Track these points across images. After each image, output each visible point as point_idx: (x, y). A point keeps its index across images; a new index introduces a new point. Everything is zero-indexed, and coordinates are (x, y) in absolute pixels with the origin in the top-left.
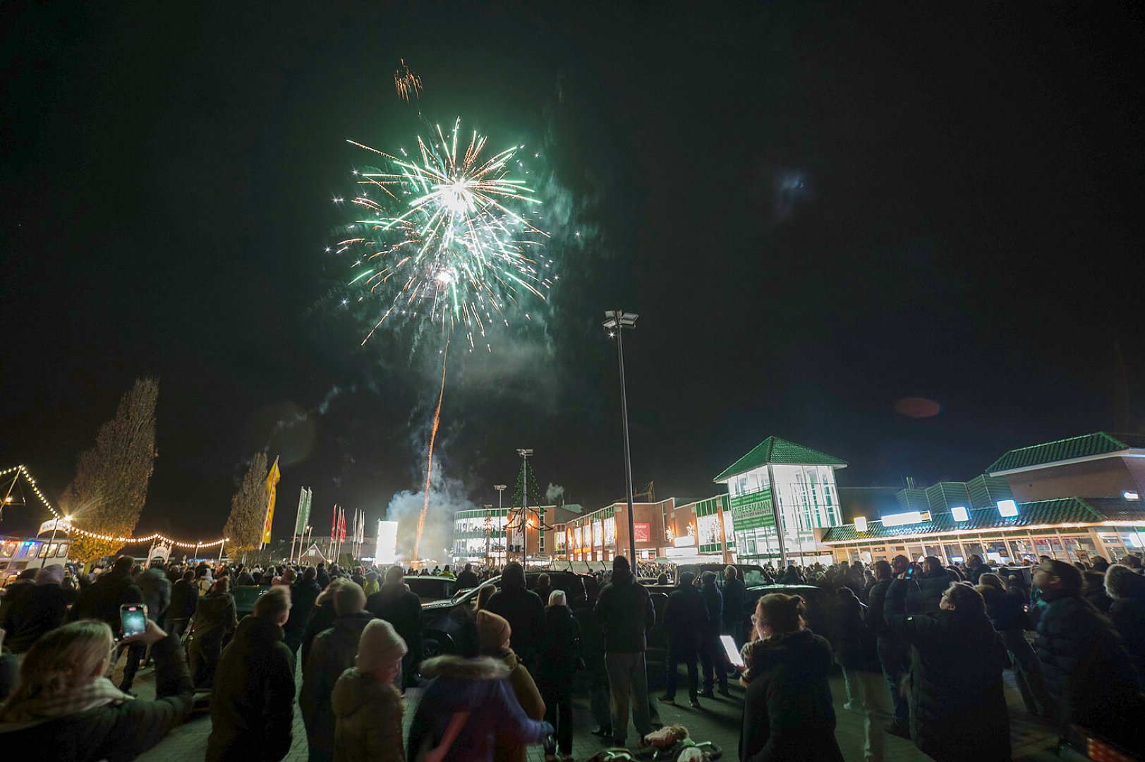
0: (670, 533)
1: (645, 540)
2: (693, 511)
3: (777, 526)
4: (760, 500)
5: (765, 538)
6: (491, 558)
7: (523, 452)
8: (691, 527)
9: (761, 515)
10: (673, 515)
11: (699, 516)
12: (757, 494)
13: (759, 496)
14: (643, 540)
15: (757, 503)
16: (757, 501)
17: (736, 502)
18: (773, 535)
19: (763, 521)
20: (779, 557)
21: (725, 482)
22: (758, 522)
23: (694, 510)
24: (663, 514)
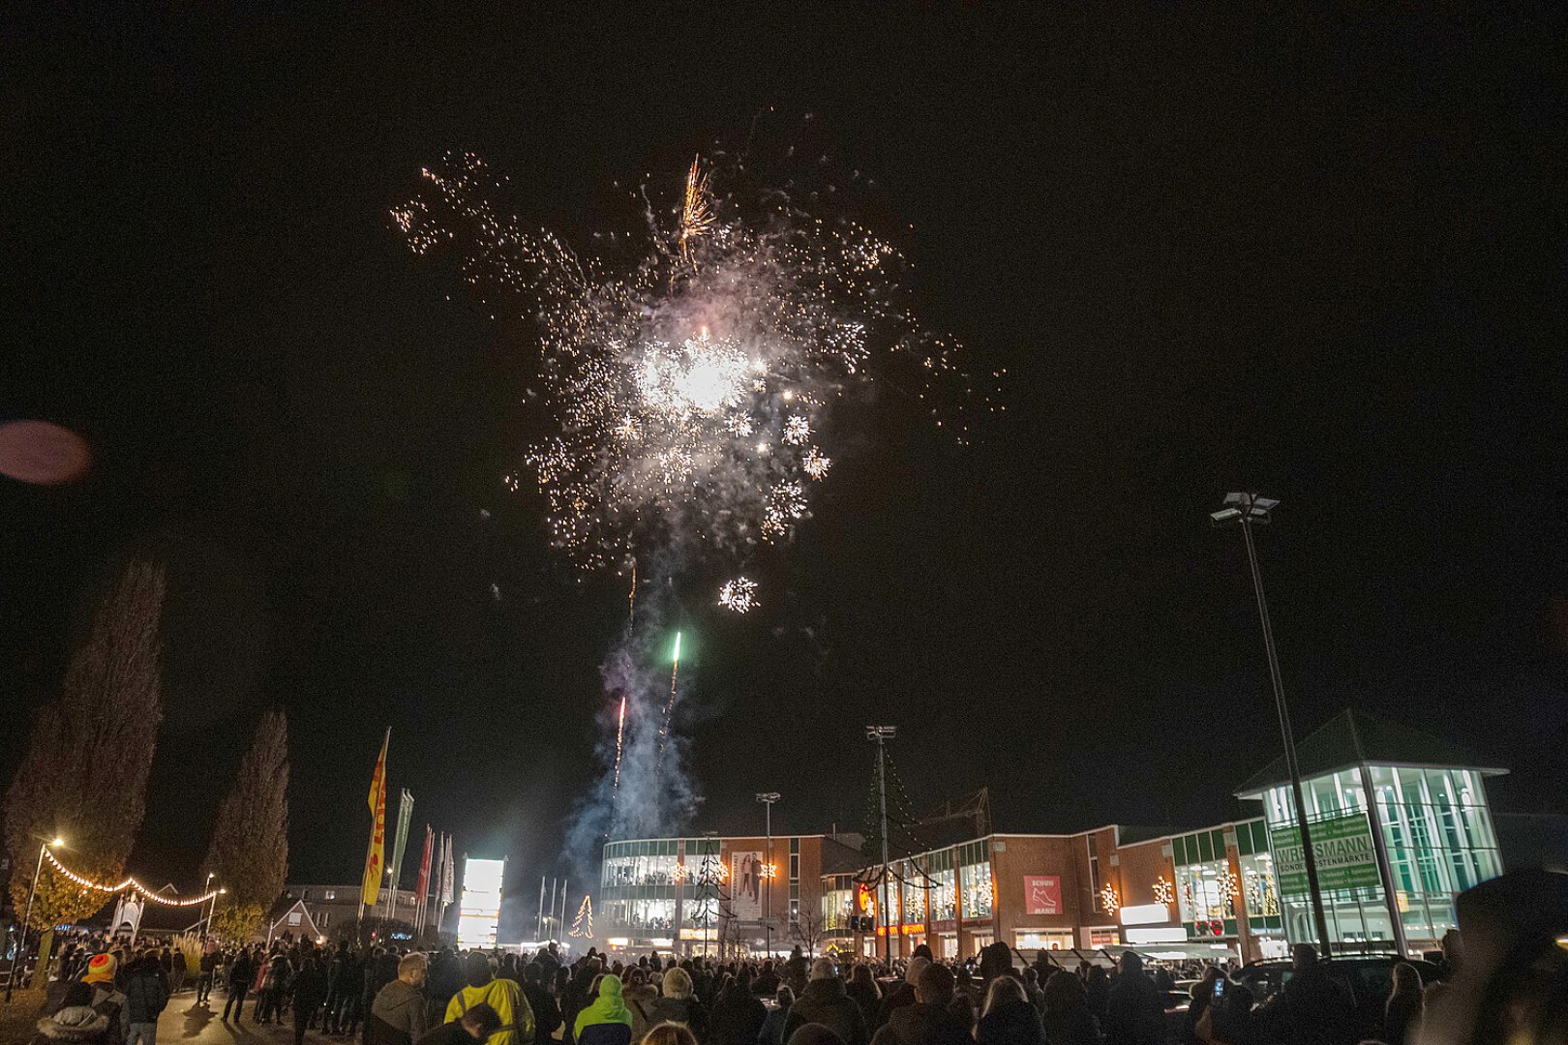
0: (1109, 898)
1: (1053, 911)
2: (1165, 854)
3: (1386, 886)
4: (1343, 835)
5: (1357, 910)
6: (684, 940)
7: (879, 732)
8: (1161, 888)
9: (1346, 865)
10: (1114, 861)
11: (1180, 862)
12: (1336, 824)
13: (1341, 827)
14: (1047, 911)
15: (1335, 841)
16: (1337, 836)
17: (1284, 837)
18: (1379, 903)
19: (1352, 876)
20: (1393, 948)
21: (1258, 796)
22: (1339, 878)
23: (1168, 851)
24: (1090, 859)
